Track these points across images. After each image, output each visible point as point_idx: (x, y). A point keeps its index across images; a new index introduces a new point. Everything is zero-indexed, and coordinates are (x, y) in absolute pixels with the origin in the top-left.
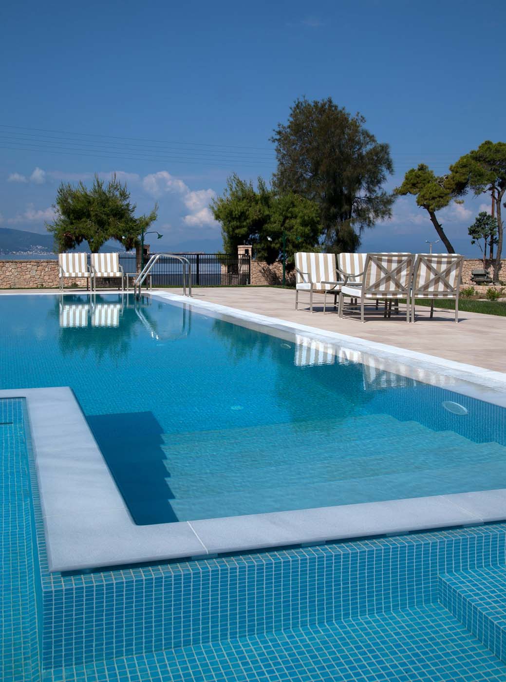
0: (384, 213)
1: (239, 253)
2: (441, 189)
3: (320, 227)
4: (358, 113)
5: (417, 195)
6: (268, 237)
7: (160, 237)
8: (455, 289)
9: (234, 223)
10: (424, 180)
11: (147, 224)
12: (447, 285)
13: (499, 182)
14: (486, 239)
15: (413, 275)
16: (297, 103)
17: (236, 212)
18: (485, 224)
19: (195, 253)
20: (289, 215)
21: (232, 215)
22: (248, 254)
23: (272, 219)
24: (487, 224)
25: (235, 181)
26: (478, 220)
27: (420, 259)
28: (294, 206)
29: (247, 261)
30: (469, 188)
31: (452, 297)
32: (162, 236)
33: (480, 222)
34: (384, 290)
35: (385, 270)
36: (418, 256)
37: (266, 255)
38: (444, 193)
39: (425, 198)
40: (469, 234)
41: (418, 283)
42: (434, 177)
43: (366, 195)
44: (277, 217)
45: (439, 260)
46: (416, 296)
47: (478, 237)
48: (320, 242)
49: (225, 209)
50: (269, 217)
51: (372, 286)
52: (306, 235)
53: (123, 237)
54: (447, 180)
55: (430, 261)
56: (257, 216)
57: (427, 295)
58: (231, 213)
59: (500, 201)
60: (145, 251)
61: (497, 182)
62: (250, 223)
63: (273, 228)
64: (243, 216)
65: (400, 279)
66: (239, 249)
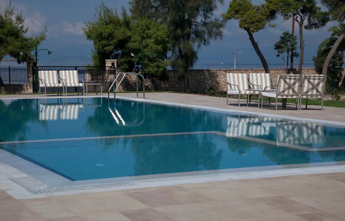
0: (217, 34)
1: (106, 66)
2: (259, 15)
3: (169, 45)
5: (239, 20)
6: (131, 53)
7: (50, 53)
8: (322, 93)
9: (104, 42)
10: (245, 8)
11: (38, 43)
12: (317, 91)
13: (301, 10)
14: (288, 53)
15: (301, 86)
17: (106, 34)
18: (287, 41)
19: (73, 66)
20: (145, 36)
21: (102, 36)
22: (114, 67)
23: (133, 39)
24: (289, 41)
25: (103, 9)
26: (282, 38)
27: (305, 78)
28: (149, 29)
29: (113, 72)
30: (280, 15)
31: (320, 97)
32: (51, 52)
33: (284, 40)
34: (287, 94)
35: (288, 84)
36: (304, 76)
37: (127, 67)
38: (261, 19)
39: (246, 22)
40: (275, 49)
41: (304, 90)
42: (253, 6)
43: (202, 20)
44: (136, 37)
45: (314, 78)
46: (302, 97)
47: (282, 51)
48: (168, 57)
49: (97, 31)
50: (130, 37)
51: (281, 92)
52: (159, 52)
53: (21, 53)
54: (263, 8)
55: (310, 79)
56: (122, 37)
57: (308, 96)
58: (101, 34)
59: (302, 24)
60: (35, 64)
61: (300, 9)
62: (116, 42)
63: (134, 46)
64: (110, 36)
65: (295, 88)
66: (106, 62)
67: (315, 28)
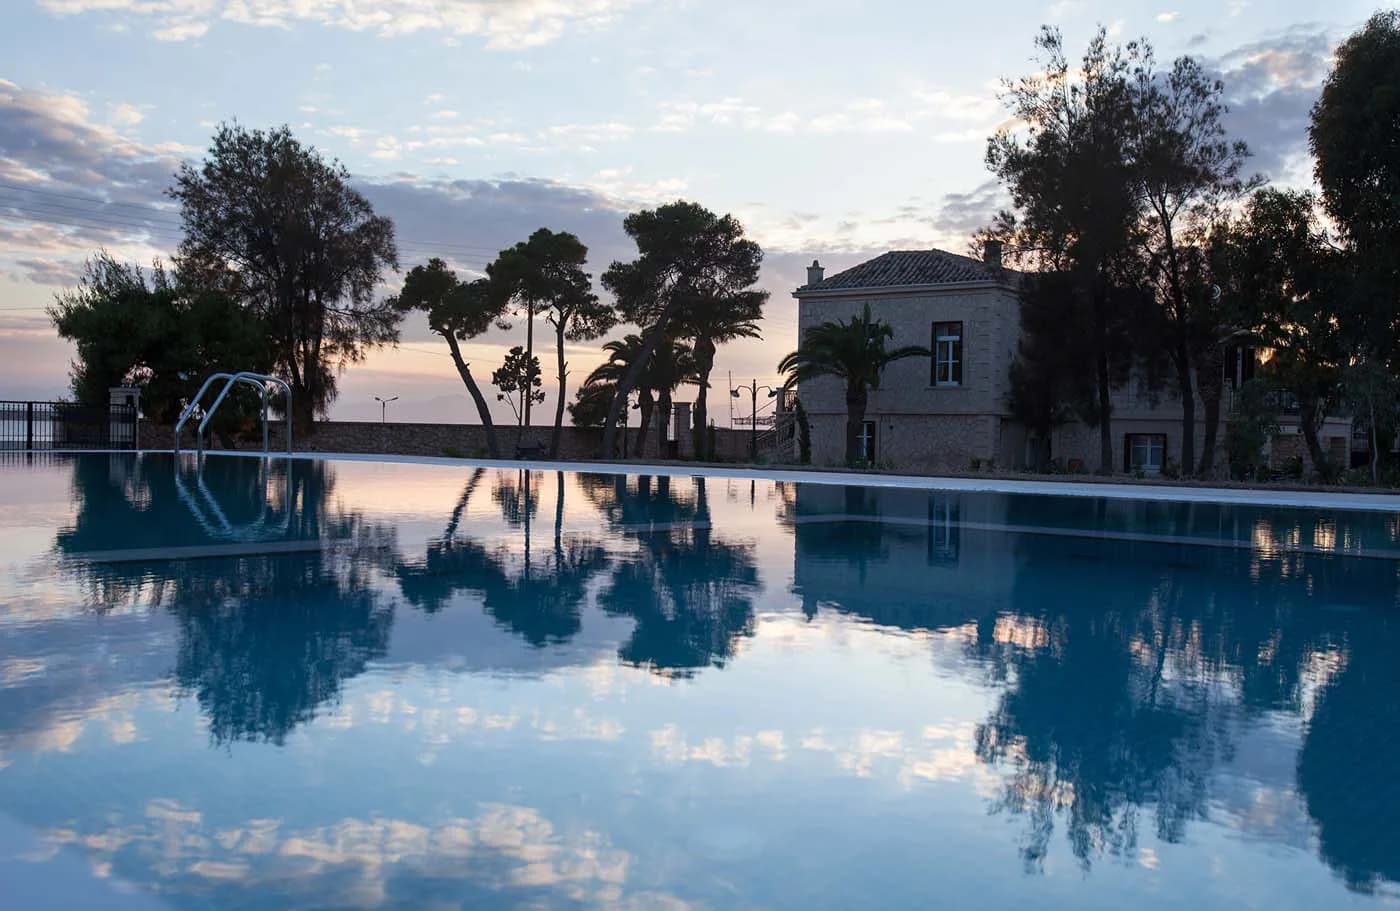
0: (384, 338)
1: (111, 402)
4: (336, 160)
5: (430, 311)
6: (179, 373)
14: (522, 392)
16: (222, 129)
17: (112, 323)
18: (519, 367)
19: (23, 401)
22: (132, 405)
24: (524, 366)
25: (105, 265)
26: (509, 360)
29: (129, 418)
33: (512, 363)
40: (493, 382)
42: (458, 282)
47: (510, 387)
56: (155, 332)
58: (100, 326)
59: (563, 328)
62: (139, 346)
64: (125, 330)
66: (111, 395)
67: (587, 339)
